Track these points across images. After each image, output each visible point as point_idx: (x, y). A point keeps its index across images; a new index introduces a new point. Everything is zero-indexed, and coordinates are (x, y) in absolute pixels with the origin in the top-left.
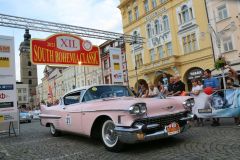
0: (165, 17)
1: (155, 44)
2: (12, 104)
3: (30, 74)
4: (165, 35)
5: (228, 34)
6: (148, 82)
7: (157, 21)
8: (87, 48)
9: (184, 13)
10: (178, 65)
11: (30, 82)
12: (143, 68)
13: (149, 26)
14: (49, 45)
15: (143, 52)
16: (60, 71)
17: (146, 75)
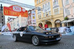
0: (49, 3)
1: (45, 11)
3: (2, 20)
5: (69, 9)
6: (42, 24)
7: (46, 4)
8: (24, 11)
9: (55, 2)
11: (3, 23)
12: (41, 19)
13: (43, 5)
15: (41, 14)
16: (13, 19)
17: (42, 21)
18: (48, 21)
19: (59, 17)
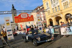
2: (11, 35)
4: (57, 3)
10: (62, 13)
14: (19, 17)
18: (59, 16)
19: (69, 11)
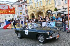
1: (37, 1)
6: (34, 14)
10: (44, 9)
12: (33, 10)
15: (32, 4)
17: (34, 12)
18: (40, 11)
